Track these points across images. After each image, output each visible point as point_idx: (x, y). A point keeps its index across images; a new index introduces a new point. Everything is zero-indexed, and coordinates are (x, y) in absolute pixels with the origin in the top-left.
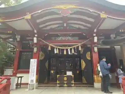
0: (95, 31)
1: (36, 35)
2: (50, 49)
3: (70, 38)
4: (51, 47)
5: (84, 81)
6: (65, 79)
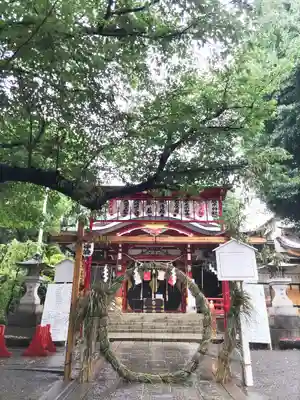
1: (120, 250)
3: (160, 253)
6: (154, 303)
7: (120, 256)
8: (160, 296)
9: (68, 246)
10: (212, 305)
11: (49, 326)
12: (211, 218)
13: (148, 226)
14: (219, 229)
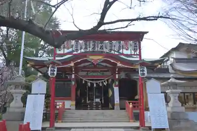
0: (117, 70)
1: (74, 72)
2: (84, 82)
3: (99, 74)
4: (85, 81)
5: (110, 106)
6: (94, 104)
7: (73, 76)
8: (98, 100)
9: (39, 70)
10: (131, 106)
11: (28, 124)
12: (133, 52)
13: (91, 57)
14: (138, 59)
